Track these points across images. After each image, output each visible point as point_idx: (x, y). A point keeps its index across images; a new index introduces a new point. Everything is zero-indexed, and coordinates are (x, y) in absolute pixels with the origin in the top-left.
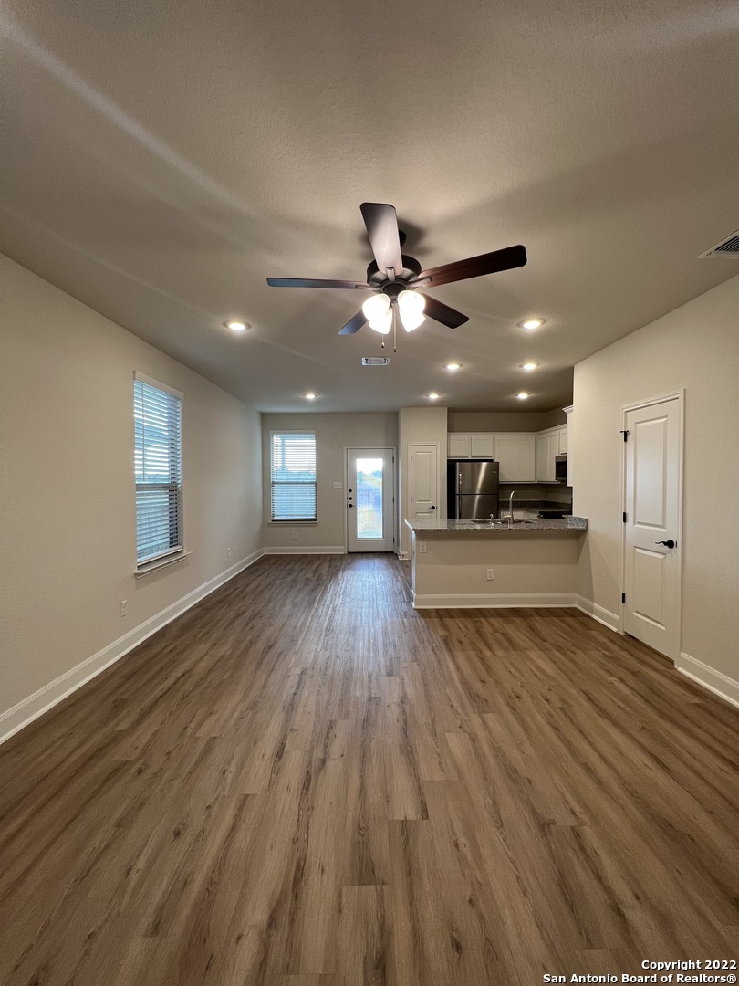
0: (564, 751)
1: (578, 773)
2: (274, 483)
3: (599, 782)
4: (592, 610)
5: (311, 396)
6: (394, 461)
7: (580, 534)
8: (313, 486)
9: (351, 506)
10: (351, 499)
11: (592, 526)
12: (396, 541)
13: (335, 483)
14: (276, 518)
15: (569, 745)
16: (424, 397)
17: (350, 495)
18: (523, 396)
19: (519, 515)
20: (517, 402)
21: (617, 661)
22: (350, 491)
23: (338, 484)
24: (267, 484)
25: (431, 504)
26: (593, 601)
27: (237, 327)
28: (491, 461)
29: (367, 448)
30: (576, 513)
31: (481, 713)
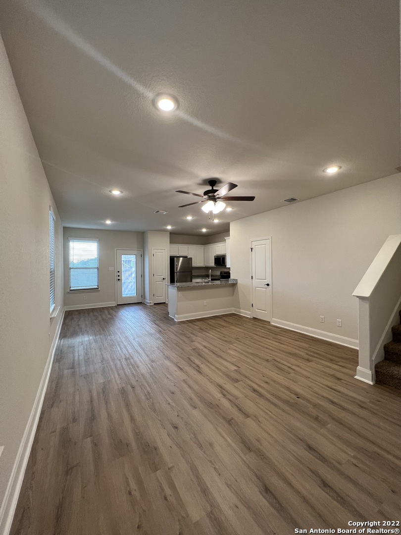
0: (259, 346)
1: (266, 350)
2: (70, 268)
3: (272, 350)
4: (240, 312)
5: (108, 222)
6: (142, 256)
7: (234, 285)
8: (96, 270)
9: (119, 280)
10: (119, 276)
11: (239, 282)
12: (143, 296)
13: (110, 268)
14: (72, 289)
15: (260, 345)
16: (165, 227)
17: (118, 274)
18: (204, 230)
19: (199, 280)
20: (202, 232)
21: (256, 325)
22: (119, 272)
23: (111, 269)
24: (67, 268)
25: (163, 277)
26: (240, 309)
27: (116, 193)
28: (187, 257)
29: (127, 250)
30: (232, 277)
31: (232, 344)
